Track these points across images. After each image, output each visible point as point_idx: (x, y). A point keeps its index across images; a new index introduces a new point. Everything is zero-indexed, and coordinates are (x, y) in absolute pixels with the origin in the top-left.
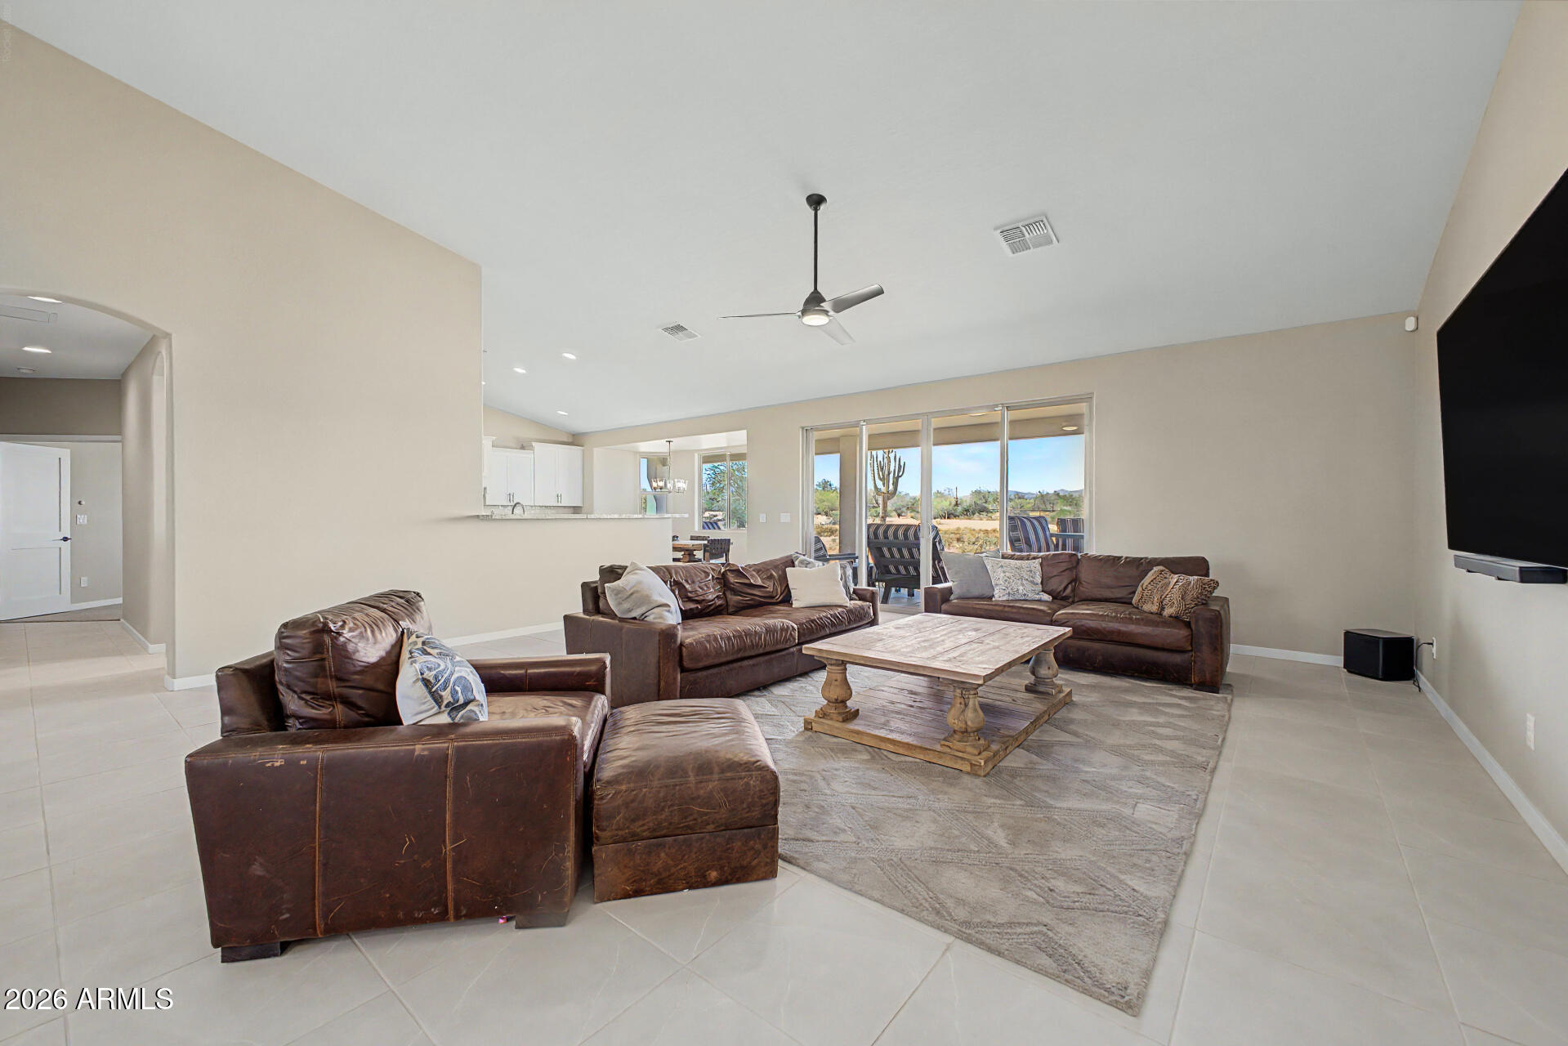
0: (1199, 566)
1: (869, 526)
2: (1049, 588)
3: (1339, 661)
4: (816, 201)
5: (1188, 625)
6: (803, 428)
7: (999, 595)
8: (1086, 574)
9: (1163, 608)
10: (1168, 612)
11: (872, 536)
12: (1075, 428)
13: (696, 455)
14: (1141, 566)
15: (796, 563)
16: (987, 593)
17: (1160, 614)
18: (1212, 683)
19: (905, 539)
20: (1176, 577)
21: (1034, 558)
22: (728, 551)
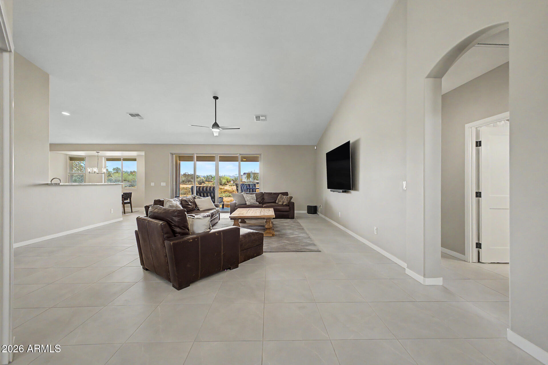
0: (286, 194)
1: (197, 187)
2: (258, 201)
3: (306, 212)
4: (216, 98)
5: (289, 206)
6: (171, 153)
7: (248, 203)
8: (266, 197)
9: (283, 203)
10: (284, 204)
11: (198, 190)
12: (245, 160)
13: (103, 158)
14: (277, 194)
15: (196, 198)
16: (243, 202)
17: (282, 204)
18: (293, 217)
19: (203, 190)
20: (285, 196)
21: (254, 194)
22: (131, 197)
